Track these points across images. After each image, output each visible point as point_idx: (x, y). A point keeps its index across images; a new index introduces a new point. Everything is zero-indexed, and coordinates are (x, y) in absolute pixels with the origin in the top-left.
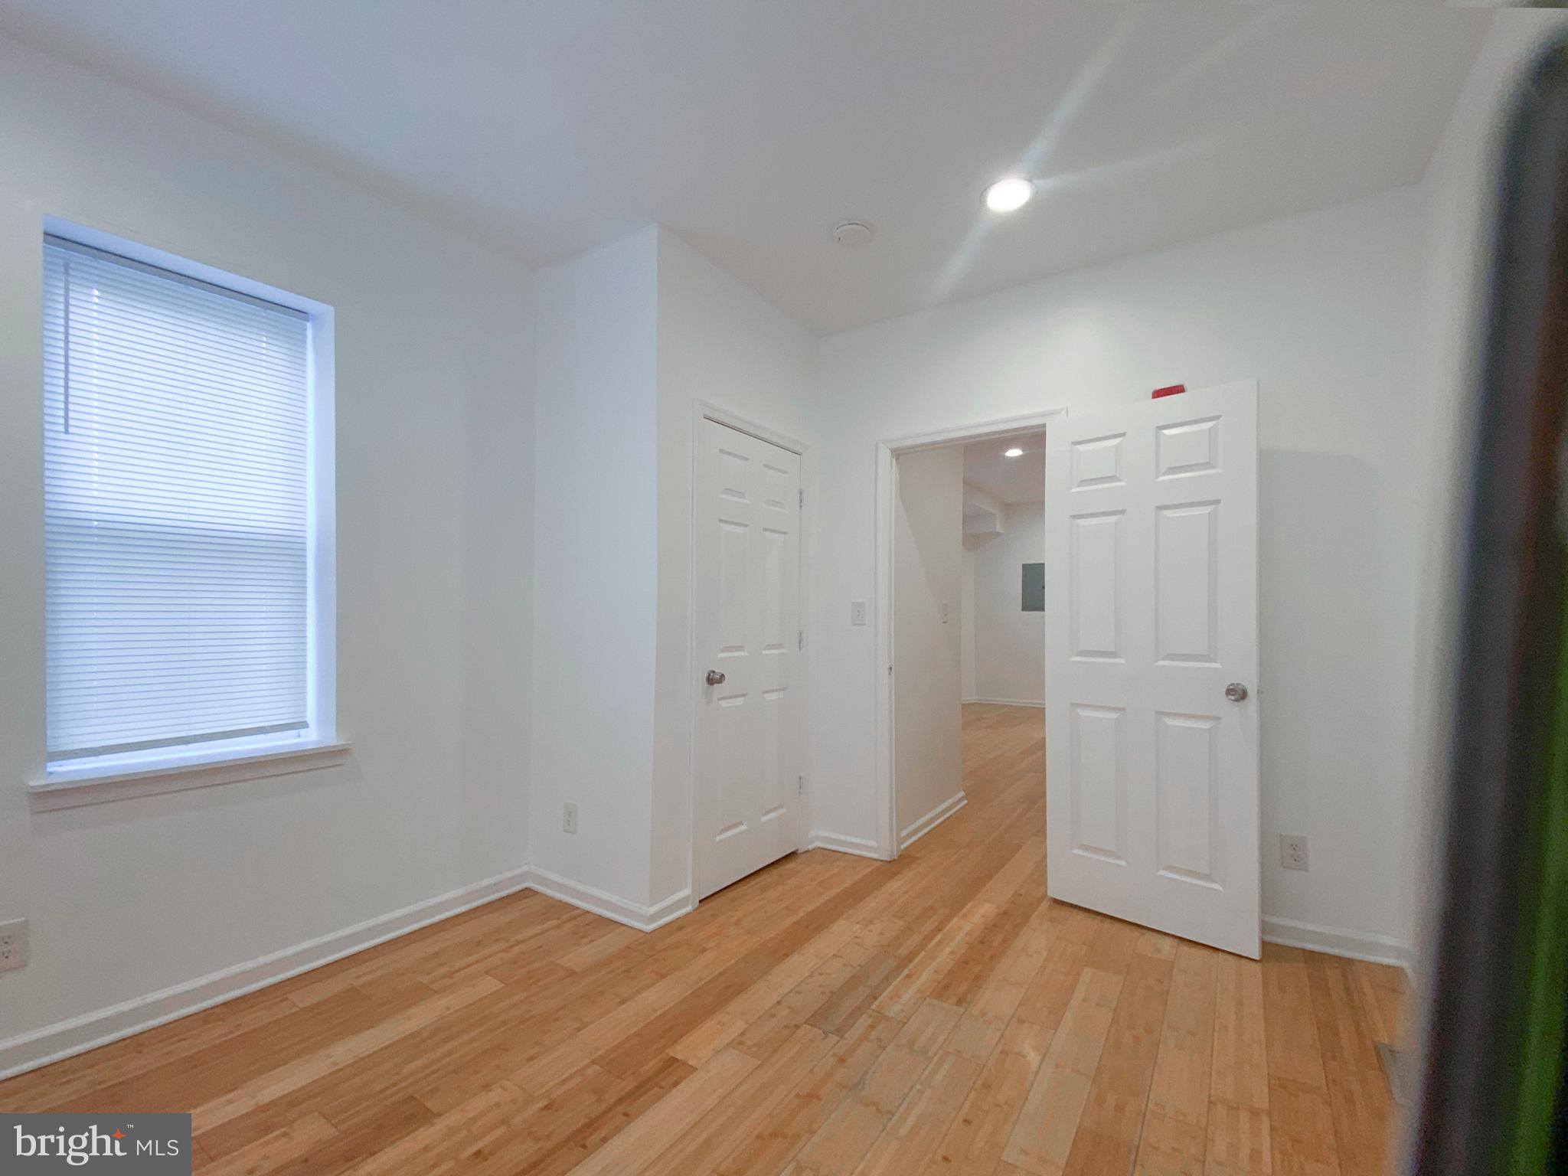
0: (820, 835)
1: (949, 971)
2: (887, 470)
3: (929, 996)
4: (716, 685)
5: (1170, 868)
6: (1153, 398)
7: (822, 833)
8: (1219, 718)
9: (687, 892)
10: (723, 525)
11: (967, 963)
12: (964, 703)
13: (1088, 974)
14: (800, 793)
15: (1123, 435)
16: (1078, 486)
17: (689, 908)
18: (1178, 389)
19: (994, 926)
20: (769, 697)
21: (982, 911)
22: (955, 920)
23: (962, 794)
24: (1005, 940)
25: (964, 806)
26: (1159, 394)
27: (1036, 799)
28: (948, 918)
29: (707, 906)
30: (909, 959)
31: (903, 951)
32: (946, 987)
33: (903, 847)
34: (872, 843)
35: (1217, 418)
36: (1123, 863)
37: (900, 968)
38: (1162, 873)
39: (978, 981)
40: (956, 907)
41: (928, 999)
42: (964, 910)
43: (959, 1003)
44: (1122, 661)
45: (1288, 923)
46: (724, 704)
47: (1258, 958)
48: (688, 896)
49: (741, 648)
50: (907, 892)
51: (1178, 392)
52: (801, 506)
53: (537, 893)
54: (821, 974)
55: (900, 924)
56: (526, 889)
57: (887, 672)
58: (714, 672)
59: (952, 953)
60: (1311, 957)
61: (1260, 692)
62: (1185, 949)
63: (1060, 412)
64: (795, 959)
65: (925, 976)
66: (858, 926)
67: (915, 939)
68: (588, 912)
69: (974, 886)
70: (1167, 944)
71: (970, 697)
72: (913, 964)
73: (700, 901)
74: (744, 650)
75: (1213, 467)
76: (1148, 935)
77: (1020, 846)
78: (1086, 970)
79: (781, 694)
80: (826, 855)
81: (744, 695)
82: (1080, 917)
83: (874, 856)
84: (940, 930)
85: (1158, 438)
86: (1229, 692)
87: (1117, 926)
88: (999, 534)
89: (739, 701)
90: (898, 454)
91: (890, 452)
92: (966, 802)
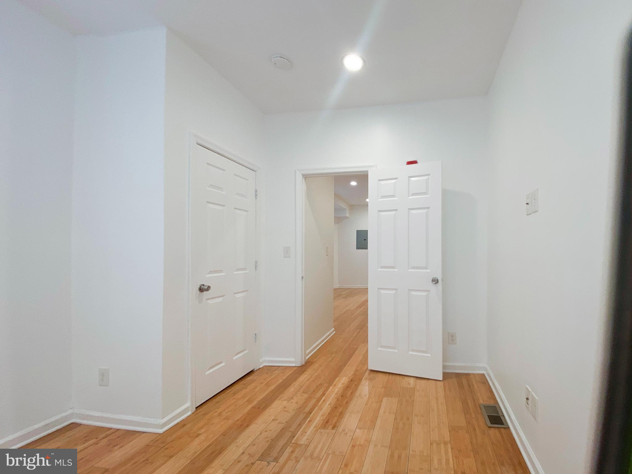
0: (266, 360)
1: (329, 414)
2: (301, 185)
3: (319, 428)
4: (205, 292)
5: (413, 351)
6: (407, 164)
7: (267, 359)
8: (429, 291)
9: (188, 404)
10: (209, 205)
11: (336, 408)
12: (334, 288)
13: (385, 400)
14: (255, 342)
15: (396, 178)
16: (380, 198)
17: (189, 413)
18: (415, 162)
19: (347, 387)
20: (238, 296)
21: (342, 381)
22: (331, 387)
23: (333, 329)
24: (352, 393)
25: (334, 334)
26: (409, 163)
27: (363, 327)
28: (328, 388)
29: (200, 410)
30: (310, 413)
31: (307, 409)
32: (327, 422)
33: (307, 358)
34: (293, 359)
35: (429, 175)
36: (397, 351)
37: (305, 418)
38: (410, 353)
39: (341, 415)
40: (331, 382)
41: (319, 430)
42: (334, 383)
43: (333, 428)
44: (396, 270)
45: (451, 364)
46: (210, 302)
47: (442, 380)
48: (189, 407)
49: (221, 271)
50: (309, 380)
51: (415, 163)
52: (256, 198)
53: (81, 424)
54: (266, 431)
55: (306, 396)
56: (72, 423)
57: (301, 279)
58: (203, 285)
59: (330, 404)
60: (458, 375)
61: (442, 280)
62: (419, 381)
63: (373, 167)
64: (253, 427)
65: (318, 418)
66: (286, 402)
67: (313, 401)
68: (118, 430)
69: (338, 371)
70: (412, 380)
71: (337, 286)
72: (312, 414)
73: (196, 408)
74: (222, 272)
75: (428, 194)
76: (406, 378)
77: (357, 349)
78: (384, 399)
79: (245, 294)
80: (269, 369)
81: (223, 296)
82: (380, 375)
83: (294, 365)
84: (324, 395)
85: (409, 180)
86: (433, 281)
87: (394, 377)
88: (347, 218)
89: (220, 299)
90: (306, 177)
91: (302, 176)
92: (335, 332)
